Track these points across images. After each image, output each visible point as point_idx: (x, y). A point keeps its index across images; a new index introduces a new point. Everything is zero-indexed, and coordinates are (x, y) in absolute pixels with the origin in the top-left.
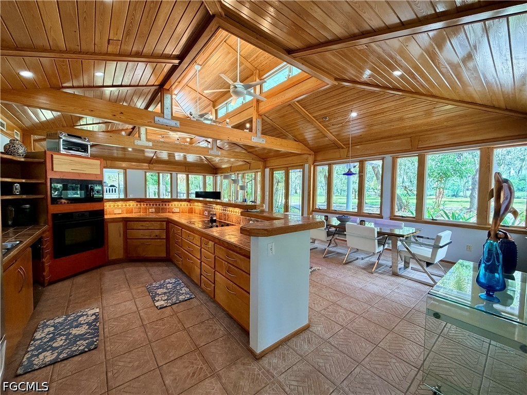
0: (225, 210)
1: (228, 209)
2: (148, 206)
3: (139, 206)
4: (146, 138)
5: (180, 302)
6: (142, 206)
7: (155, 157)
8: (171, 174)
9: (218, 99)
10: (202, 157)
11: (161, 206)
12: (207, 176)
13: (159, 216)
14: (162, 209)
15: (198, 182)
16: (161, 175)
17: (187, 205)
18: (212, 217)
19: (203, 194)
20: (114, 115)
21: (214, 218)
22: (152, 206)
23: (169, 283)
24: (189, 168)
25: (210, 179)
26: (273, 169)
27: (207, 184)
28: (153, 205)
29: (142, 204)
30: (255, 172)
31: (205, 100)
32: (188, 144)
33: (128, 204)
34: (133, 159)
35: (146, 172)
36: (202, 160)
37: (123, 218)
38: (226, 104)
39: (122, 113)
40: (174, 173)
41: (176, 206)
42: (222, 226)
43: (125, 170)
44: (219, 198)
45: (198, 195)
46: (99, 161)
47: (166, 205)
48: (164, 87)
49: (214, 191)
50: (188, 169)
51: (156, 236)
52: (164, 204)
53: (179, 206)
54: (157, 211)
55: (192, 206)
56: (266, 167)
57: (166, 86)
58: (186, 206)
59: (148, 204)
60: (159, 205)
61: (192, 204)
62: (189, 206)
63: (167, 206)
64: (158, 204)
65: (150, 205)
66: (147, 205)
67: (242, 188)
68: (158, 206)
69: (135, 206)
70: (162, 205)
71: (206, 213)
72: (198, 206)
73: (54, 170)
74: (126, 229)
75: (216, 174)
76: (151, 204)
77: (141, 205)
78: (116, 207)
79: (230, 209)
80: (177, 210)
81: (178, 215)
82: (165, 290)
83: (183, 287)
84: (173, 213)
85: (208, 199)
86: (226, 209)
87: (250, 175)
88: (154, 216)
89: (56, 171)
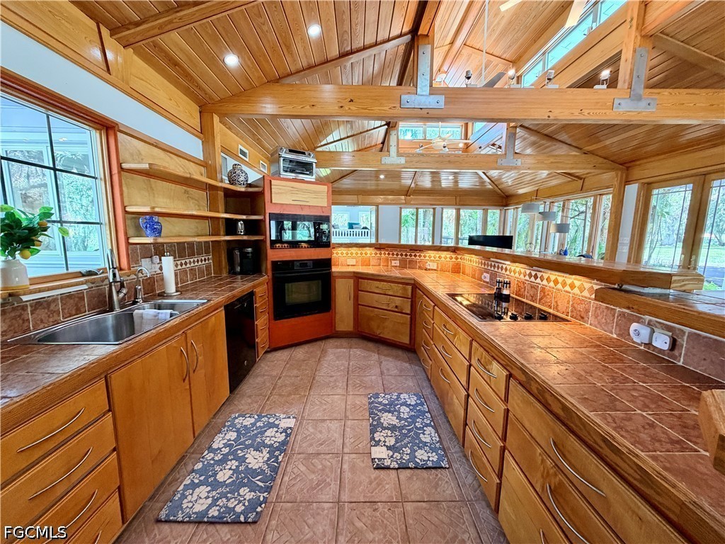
0: (536, 277)
1: (546, 276)
2: (391, 256)
3: (378, 255)
4: (398, 152)
5: (415, 468)
6: (383, 255)
7: (413, 185)
8: (434, 209)
9: (525, 52)
10: (480, 173)
11: (408, 257)
12: (489, 211)
13: (405, 274)
14: (411, 262)
15: (474, 221)
16: (421, 211)
17: (451, 258)
18: (499, 289)
19: (481, 239)
20: (342, 107)
21: (506, 292)
22: (395, 256)
23: (405, 404)
24: (461, 198)
25: (494, 214)
26: (649, 184)
27: (489, 223)
28: (397, 255)
29: (383, 252)
30: (594, 196)
31: (497, 65)
32: (460, 152)
33: (364, 252)
34: (387, 190)
35: (401, 208)
36: (482, 182)
37: (354, 272)
38: (544, 53)
39: (352, 101)
40: (439, 208)
41: (432, 258)
42: (529, 318)
43: (377, 206)
44: (510, 247)
45: (472, 241)
46: (326, 187)
47: (415, 256)
48: (419, 33)
49: (501, 235)
50: (460, 201)
51: (396, 307)
52: (413, 254)
53: (437, 259)
54: (403, 265)
55: (459, 260)
56: (628, 182)
57: (423, 30)
58: (448, 259)
59: (391, 253)
60: (406, 255)
61: (459, 257)
62: (454, 260)
63: (417, 257)
64: (404, 254)
65: (393, 254)
66: (389, 254)
67: (562, 228)
68: (404, 257)
69: (373, 255)
70: (411, 255)
71: (487, 277)
72: (471, 262)
73: (273, 202)
74: (357, 289)
75: (507, 205)
76: (395, 253)
77: (381, 254)
78: (349, 255)
79: (554, 275)
80: (433, 266)
81: (434, 275)
82: (395, 421)
83: (427, 425)
84: (426, 270)
85: (488, 249)
86: (539, 274)
87: (579, 204)
88: (397, 273)
89: (275, 204)
